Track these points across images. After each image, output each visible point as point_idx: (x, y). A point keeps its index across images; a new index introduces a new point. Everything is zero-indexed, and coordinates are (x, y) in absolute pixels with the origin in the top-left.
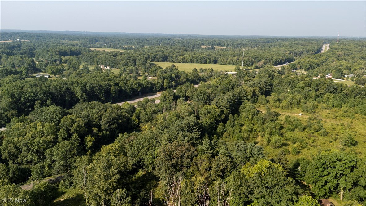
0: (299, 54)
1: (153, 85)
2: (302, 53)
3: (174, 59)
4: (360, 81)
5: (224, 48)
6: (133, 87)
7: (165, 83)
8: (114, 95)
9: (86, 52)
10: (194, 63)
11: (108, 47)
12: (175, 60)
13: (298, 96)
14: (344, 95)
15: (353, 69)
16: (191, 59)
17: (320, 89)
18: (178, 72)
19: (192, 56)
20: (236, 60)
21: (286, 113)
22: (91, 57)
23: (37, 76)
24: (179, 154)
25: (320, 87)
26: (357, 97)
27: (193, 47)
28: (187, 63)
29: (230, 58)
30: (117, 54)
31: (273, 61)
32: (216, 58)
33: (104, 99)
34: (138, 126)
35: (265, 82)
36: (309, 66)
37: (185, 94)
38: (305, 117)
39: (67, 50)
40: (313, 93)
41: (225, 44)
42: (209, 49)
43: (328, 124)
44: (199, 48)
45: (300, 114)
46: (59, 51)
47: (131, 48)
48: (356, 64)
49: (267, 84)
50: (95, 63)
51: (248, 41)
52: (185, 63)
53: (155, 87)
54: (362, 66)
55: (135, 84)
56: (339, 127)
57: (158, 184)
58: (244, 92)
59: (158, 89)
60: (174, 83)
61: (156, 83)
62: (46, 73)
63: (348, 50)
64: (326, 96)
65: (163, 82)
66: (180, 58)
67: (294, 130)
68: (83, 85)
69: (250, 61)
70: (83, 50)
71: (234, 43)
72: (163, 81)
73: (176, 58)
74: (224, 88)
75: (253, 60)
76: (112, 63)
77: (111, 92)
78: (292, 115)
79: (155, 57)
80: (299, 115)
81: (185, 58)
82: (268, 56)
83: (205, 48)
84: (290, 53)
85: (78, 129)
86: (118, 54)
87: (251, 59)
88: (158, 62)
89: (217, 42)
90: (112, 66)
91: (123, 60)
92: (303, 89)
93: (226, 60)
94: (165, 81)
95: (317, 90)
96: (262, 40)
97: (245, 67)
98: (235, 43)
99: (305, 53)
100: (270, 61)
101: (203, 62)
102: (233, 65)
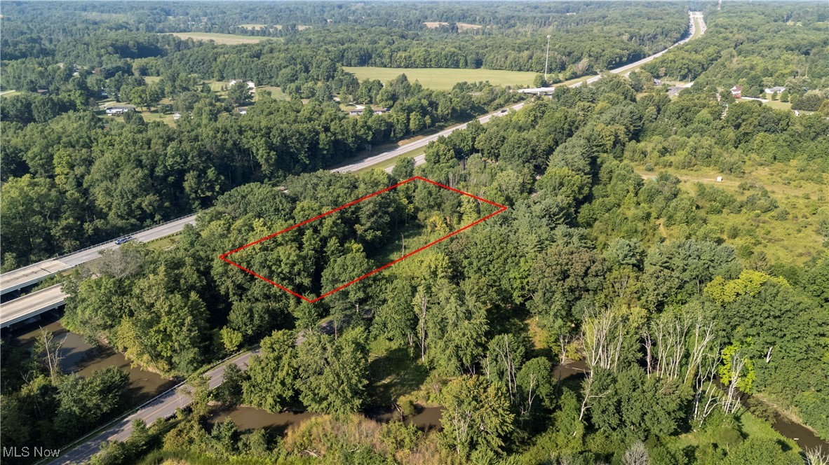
0: (648, 40)
1: (390, 126)
2: (655, 37)
3: (386, 60)
4: (802, 102)
5: (479, 29)
6: (358, 133)
7: (411, 122)
8: (325, 152)
9: (168, 44)
10: (431, 67)
11: (207, 29)
12: (388, 60)
13: (707, 141)
14: (792, 136)
15: (777, 74)
16: (425, 59)
17: (745, 123)
18: (431, 95)
19: (426, 51)
20: (526, 59)
21: (689, 178)
22: (203, 59)
23: (108, 111)
24: (579, 268)
25: (744, 120)
26: (820, 139)
27: (408, 25)
28: (417, 67)
29: (513, 54)
30: (261, 50)
31: (605, 58)
32: (477, 54)
33: (308, 162)
34: (414, 217)
35: (631, 113)
36: (686, 70)
37: (473, 145)
38: (729, 183)
39: (128, 42)
40: (731, 134)
41: (478, 18)
42: (445, 30)
43: (779, 196)
44: (421, 28)
45: (719, 179)
46: (112, 45)
47: (265, 32)
48: (781, 64)
49: (635, 117)
50: (216, 74)
51: (523, 9)
52: (411, 67)
53: (394, 130)
54: (795, 68)
55: (362, 127)
56: (801, 201)
57: (527, 325)
58: (599, 135)
59: (399, 136)
60: (428, 120)
61: (395, 120)
62: (118, 101)
63: (751, 29)
64: (759, 137)
65: (408, 120)
66: (401, 57)
67: (720, 212)
68: (263, 132)
69: (558, 60)
70: (160, 40)
71: (496, 15)
72: (408, 116)
73: (391, 56)
74: (553, 129)
75: (564, 57)
76: (258, 74)
77: (321, 146)
78: (705, 181)
79: (343, 56)
80: (716, 180)
81: (410, 57)
82: (593, 49)
83: (436, 28)
84: (631, 38)
85: (335, 229)
86: (264, 51)
87: (559, 56)
88: (351, 66)
89: (459, 13)
90: (259, 81)
91: (284, 67)
92: (709, 124)
93: (503, 59)
94: (412, 116)
95: (738, 126)
96: (553, 5)
97: (553, 75)
98: (499, 16)
99: (660, 37)
100: (597, 59)
101: (452, 64)
102: (520, 70)
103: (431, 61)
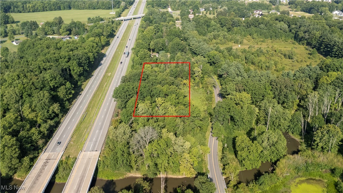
7: (102, 41)
8: (92, 63)
12: (22, 9)
38: (243, 47)
45: (240, 46)
77: (91, 60)
81: (35, 6)
92: (216, 26)
94: (102, 38)
101: (58, 8)
102: (94, 9)
103: (46, 7)
